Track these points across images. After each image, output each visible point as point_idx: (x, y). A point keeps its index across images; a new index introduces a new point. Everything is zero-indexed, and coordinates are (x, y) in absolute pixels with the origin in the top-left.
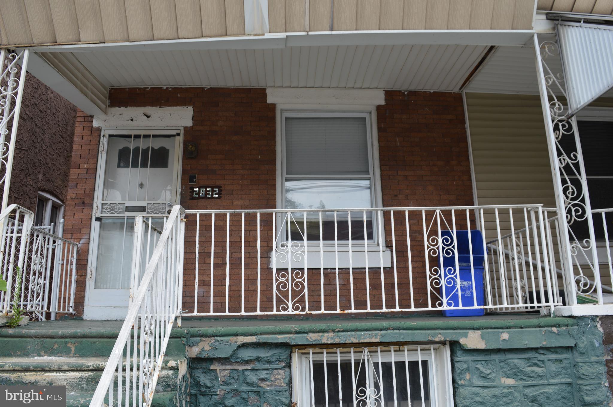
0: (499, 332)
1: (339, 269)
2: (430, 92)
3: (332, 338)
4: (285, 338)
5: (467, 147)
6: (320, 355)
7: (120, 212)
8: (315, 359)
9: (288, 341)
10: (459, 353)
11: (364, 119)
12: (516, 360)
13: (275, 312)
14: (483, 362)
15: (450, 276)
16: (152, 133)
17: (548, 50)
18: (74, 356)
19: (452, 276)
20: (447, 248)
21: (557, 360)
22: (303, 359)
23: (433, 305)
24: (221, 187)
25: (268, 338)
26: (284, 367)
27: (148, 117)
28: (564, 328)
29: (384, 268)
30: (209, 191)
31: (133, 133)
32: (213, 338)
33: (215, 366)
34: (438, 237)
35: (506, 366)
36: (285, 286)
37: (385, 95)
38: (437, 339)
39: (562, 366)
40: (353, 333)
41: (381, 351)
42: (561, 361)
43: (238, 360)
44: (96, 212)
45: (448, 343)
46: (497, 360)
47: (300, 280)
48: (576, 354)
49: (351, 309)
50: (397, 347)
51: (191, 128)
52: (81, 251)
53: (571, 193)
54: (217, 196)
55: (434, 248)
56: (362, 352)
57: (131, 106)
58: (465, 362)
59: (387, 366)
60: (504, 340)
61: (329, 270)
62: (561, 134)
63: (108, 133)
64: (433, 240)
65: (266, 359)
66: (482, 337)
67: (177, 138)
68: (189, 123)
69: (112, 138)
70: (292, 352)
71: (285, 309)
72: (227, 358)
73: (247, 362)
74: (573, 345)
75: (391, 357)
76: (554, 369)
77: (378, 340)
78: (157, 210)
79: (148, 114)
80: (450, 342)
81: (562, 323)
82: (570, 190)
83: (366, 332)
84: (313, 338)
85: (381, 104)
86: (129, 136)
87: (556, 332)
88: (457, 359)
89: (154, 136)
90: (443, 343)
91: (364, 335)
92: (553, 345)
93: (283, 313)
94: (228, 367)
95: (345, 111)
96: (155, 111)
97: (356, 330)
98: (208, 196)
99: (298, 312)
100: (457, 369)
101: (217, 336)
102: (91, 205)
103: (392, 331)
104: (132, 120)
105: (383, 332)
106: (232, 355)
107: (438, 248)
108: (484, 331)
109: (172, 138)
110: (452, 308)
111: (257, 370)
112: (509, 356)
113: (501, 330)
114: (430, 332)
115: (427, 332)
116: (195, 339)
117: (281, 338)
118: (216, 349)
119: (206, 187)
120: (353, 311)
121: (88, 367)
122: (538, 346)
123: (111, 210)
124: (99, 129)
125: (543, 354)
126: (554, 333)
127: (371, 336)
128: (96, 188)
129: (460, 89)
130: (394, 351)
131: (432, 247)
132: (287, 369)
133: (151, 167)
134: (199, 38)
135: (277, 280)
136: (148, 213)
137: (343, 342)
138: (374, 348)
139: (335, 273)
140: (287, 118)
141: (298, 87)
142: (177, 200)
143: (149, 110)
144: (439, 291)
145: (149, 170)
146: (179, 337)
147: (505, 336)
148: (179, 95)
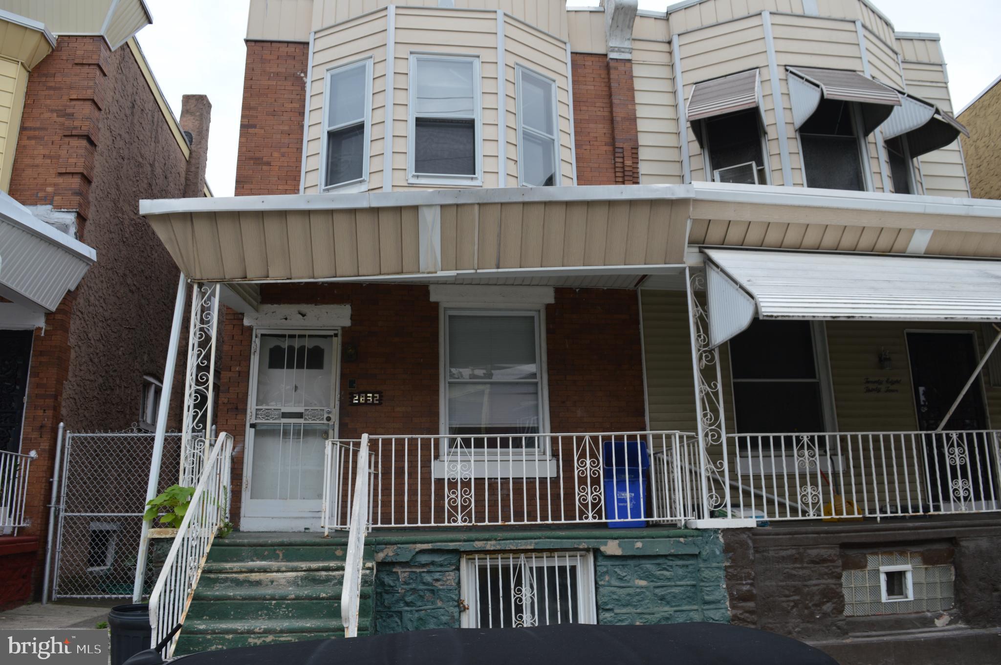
0: (634, 541)
1: (501, 479)
2: (603, 290)
3: (494, 545)
4: (456, 545)
5: (640, 350)
6: (484, 561)
7: (276, 419)
8: (480, 564)
9: (458, 548)
10: (600, 559)
11: (533, 318)
12: (648, 565)
13: (446, 524)
14: (621, 567)
15: (595, 493)
16: (307, 333)
17: (699, 283)
18: (282, 561)
19: (597, 493)
20: (594, 469)
21: (683, 566)
22: (470, 563)
23: (581, 519)
24: (382, 393)
25: (440, 545)
26: (454, 570)
27: (303, 315)
28: (690, 539)
29: (550, 478)
30: (369, 397)
31: (287, 333)
32: (395, 546)
33: (397, 569)
34: (586, 459)
35: (640, 570)
36: (455, 502)
37: (555, 292)
38: (581, 547)
39: (688, 570)
40: (512, 541)
41: (536, 557)
42: (687, 566)
43: (416, 564)
44: (250, 418)
45: (591, 550)
46: (632, 565)
47: (467, 496)
48: (700, 561)
49: (510, 521)
50: (549, 554)
51: (350, 328)
52: (235, 460)
53: (709, 420)
54: (377, 402)
55: (583, 469)
56: (519, 558)
57: (284, 303)
58: (605, 566)
59: (540, 570)
60: (638, 548)
61: (493, 480)
62: (704, 365)
63: (260, 332)
64: (582, 463)
65: (439, 563)
66: (620, 545)
67: (335, 339)
68: (347, 323)
69: (264, 337)
70: (460, 557)
71: (455, 521)
72: (407, 562)
73: (423, 566)
74: (697, 553)
75: (544, 562)
76: (681, 573)
77: (532, 547)
78: (315, 417)
79: (303, 312)
80: (593, 549)
81: (688, 534)
82: (709, 416)
83: (522, 541)
84: (478, 545)
85: (550, 302)
86: (284, 336)
87: (683, 542)
88: (599, 564)
89: (310, 336)
90: (587, 550)
91: (520, 543)
92: (680, 553)
93: (453, 524)
94: (408, 570)
95: (512, 310)
96: (312, 310)
97: (513, 539)
98: (368, 402)
99: (466, 524)
100: (598, 572)
101: (399, 544)
102: (245, 411)
103: (544, 540)
104: (286, 319)
105: (537, 541)
106: (411, 560)
107: (586, 469)
108: (621, 540)
109: (328, 338)
110: (596, 521)
111: (432, 572)
112: (643, 562)
113: (636, 540)
114: (576, 540)
115: (573, 540)
116: (380, 546)
117: (452, 546)
118: (398, 555)
119: (366, 393)
120: (512, 523)
121: (302, 568)
122: (667, 553)
123: (266, 416)
124: (250, 329)
125: (672, 560)
126: (681, 542)
127: (526, 544)
128: (250, 393)
129: (636, 286)
130: (547, 557)
131: (581, 469)
132: (457, 572)
133: (307, 368)
134: (377, 275)
135: (448, 497)
136: (306, 419)
137: (503, 548)
138: (529, 554)
139: (497, 483)
140: (451, 317)
141: (462, 284)
142: (336, 406)
143: (304, 308)
144: (586, 506)
145: (305, 372)
146: (369, 545)
147: (639, 544)
148: (335, 292)
